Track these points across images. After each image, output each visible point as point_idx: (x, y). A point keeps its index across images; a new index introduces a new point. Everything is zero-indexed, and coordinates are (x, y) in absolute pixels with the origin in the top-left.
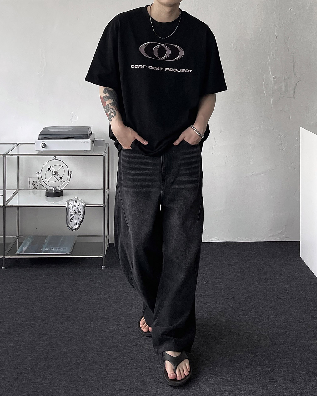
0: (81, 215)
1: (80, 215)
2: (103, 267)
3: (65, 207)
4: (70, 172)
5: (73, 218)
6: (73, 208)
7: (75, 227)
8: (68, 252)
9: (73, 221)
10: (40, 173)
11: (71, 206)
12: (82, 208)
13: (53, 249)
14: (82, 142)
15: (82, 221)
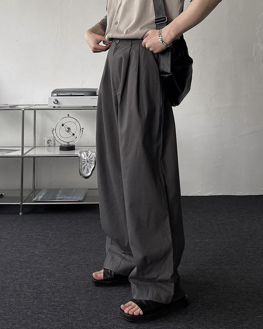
1: (91, 164)
3: (78, 156)
4: (82, 128)
5: (86, 167)
6: (85, 158)
7: (88, 175)
8: (81, 199)
9: (86, 170)
10: (54, 129)
11: (84, 156)
12: (93, 157)
13: (67, 197)
14: (91, 99)
15: (93, 169)
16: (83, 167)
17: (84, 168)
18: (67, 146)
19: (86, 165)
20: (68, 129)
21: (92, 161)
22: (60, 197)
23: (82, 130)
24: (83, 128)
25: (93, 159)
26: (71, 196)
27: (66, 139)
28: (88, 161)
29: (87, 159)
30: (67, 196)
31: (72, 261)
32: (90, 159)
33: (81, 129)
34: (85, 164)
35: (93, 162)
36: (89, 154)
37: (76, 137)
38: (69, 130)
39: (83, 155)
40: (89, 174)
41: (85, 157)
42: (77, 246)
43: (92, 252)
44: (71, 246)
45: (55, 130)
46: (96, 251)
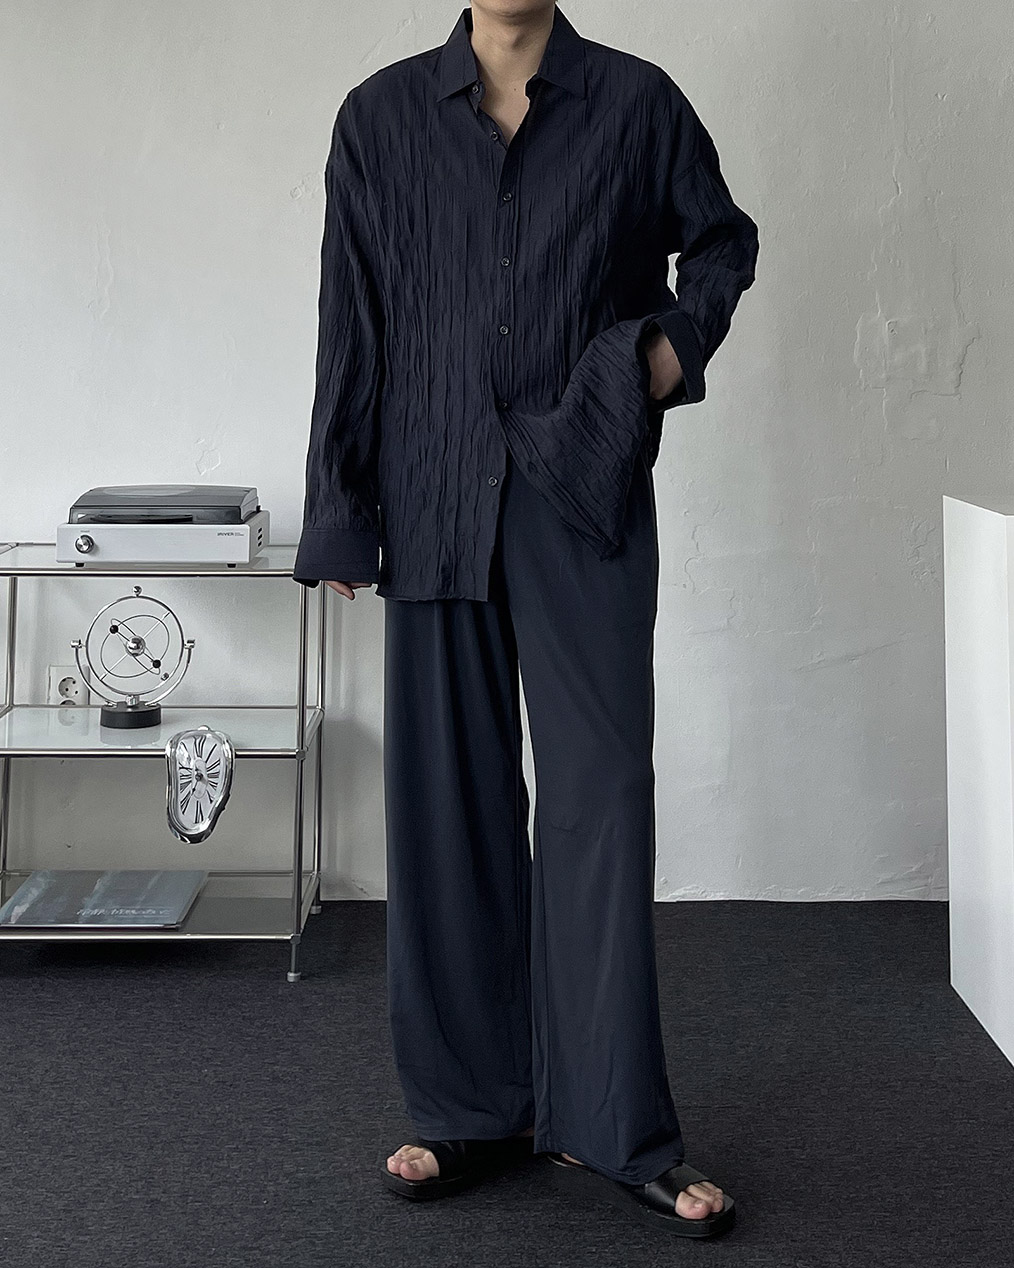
0: (220, 787)
1: (214, 785)
2: (289, 974)
3: (163, 756)
4: (188, 642)
5: (192, 797)
6: (192, 761)
7: (198, 829)
8: (172, 921)
9: (192, 808)
10: (83, 643)
11: (186, 755)
12: (222, 761)
13: (121, 911)
14: (221, 534)
15: (221, 807)
16: (181, 797)
17: (186, 800)
18: (130, 710)
19: (194, 790)
20: (134, 641)
21: (215, 775)
22: (96, 911)
23: (190, 650)
24: (193, 642)
25: (221, 769)
26: (138, 907)
27: (127, 682)
28: (200, 777)
29: (197, 770)
30: (123, 905)
31: (99, 1185)
32: (208, 769)
33: (185, 643)
34: (189, 788)
35: (221, 781)
36: (207, 747)
37: (166, 676)
38: (138, 648)
39: (183, 754)
40: (203, 826)
41: (189, 759)
42: (130, 1122)
43: (181, 1149)
44: (107, 1121)
45: (84, 648)
46: (197, 1143)
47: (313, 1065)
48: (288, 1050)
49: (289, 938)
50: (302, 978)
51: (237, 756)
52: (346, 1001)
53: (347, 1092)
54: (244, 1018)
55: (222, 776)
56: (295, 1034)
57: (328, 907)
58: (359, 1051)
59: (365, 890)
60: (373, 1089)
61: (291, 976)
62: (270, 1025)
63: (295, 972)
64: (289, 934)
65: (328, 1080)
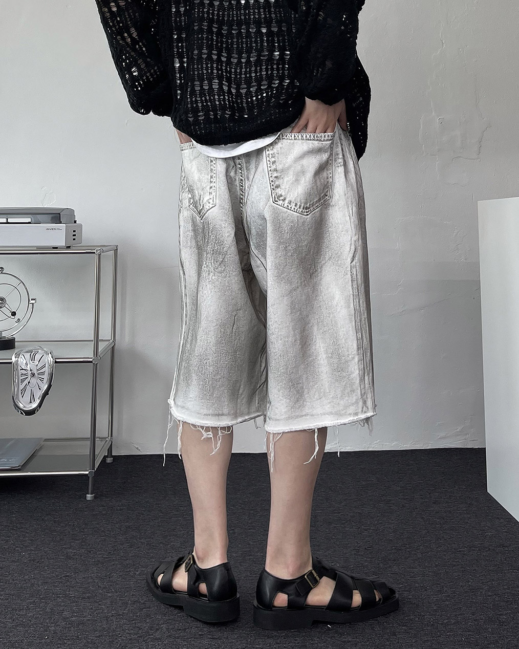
0: (45, 381)
1: (42, 379)
2: (88, 495)
3: (10, 363)
4: (32, 300)
5: (28, 387)
6: (29, 365)
7: (31, 407)
8: (17, 465)
9: (28, 394)
11: (25, 362)
12: (46, 365)
14: (48, 229)
15: (46, 393)
16: (21, 387)
17: (24, 389)
19: (29, 382)
21: (43, 373)
23: (33, 304)
24: (35, 300)
25: (46, 369)
28: (33, 375)
29: (31, 370)
32: (38, 370)
33: (30, 300)
34: (26, 381)
35: (46, 377)
36: (38, 357)
37: (19, 320)
38: (2, 303)
39: (23, 361)
40: (35, 405)
41: (26, 364)
47: (94, 548)
48: (79, 540)
49: (87, 473)
50: (95, 497)
51: (56, 362)
52: (121, 510)
53: (113, 564)
54: (55, 522)
55: (46, 374)
56: (86, 530)
57: (116, 458)
58: (125, 538)
59: (140, 448)
60: (131, 562)
61: (89, 497)
62: (70, 525)
63: (91, 494)
64: (87, 471)
65: (103, 557)
